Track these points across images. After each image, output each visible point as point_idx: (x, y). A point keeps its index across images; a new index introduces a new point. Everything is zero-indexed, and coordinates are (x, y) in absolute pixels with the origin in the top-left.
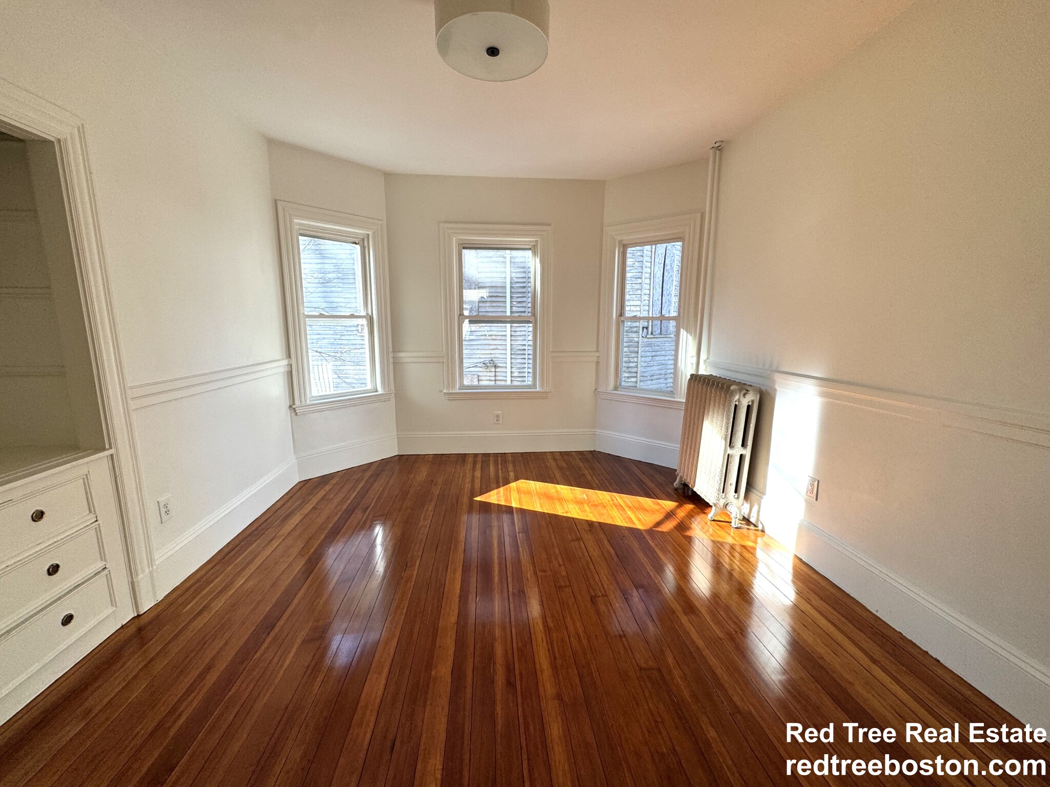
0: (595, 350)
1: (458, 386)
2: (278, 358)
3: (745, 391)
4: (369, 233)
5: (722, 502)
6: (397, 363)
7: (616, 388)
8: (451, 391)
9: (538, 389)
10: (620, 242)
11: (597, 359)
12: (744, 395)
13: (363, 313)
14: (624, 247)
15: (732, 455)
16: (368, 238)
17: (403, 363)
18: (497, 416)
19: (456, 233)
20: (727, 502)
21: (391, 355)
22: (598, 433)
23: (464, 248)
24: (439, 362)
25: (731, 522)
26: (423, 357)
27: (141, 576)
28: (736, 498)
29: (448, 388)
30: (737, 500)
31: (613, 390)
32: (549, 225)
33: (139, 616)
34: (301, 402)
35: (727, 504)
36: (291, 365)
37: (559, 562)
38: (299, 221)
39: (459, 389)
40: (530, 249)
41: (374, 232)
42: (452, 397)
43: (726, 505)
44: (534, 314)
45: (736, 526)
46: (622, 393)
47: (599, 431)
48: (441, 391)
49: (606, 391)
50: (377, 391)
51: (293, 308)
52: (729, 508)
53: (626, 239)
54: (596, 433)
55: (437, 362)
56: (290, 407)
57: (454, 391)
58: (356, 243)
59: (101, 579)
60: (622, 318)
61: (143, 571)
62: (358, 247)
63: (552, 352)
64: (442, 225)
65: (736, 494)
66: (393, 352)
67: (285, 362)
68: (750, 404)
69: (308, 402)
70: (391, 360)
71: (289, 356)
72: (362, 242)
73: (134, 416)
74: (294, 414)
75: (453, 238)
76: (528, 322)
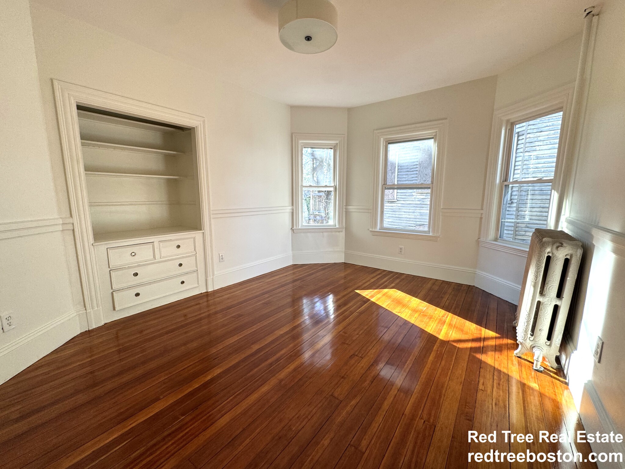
0: (480, 208)
1: (378, 227)
2: (287, 206)
3: (558, 244)
4: (338, 142)
5: (528, 343)
6: (347, 213)
7: (496, 240)
8: (374, 230)
9: (431, 234)
10: (508, 121)
11: (481, 216)
12: (557, 247)
13: (333, 185)
14: (512, 125)
15: (543, 303)
16: (337, 145)
17: (350, 212)
18: (401, 249)
19: (382, 135)
20: (535, 345)
21: (344, 207)
22: (478, 273)
23: (389, 143)
24: (369, 212)
25: (533, 363)
26: (362, 209)
27: (209, 278)
28: (548, 345)
29: (372, 228)
30: (548, 347)
31: (493, 241)
32: (446, 119)
33: (207, 292)
34: (296, 227)
35: (534, 347)
36: (293, 209)
37: (359, 332)
38: (302, 141)
39: (380, 229)
40: (433, 138)
41: (340, 142)
42: (375, 233)
43: (532, 347)
44: (432, 183)
45: (536, 369)
46: (500, 244)
47: (479, 272)
48: (368, 230)
49: (485, 241)
50: (336, 226)
51: (296, 182)
52: (534, 350)
53: (513, 117)
54: (476, 272)
55: (367, 212)
56: (292, 228)
57: (376, 230)
58: (331, 149)
59: (195, 274)
60: (506, 183)
61: (210, 277)
62: (332, 150)
63: (442, 209)
64: (375, 131)
65: (549, 342)
66: (346, 205)
67: (291, 208)
68: (568, 257)
69: (300, 227)
70: (344, 210)
71: (293, 205)
72: (334, 148)
73: (212, 221)
74: (293, 232)
75: (381, 139)
76: (429, 188)
